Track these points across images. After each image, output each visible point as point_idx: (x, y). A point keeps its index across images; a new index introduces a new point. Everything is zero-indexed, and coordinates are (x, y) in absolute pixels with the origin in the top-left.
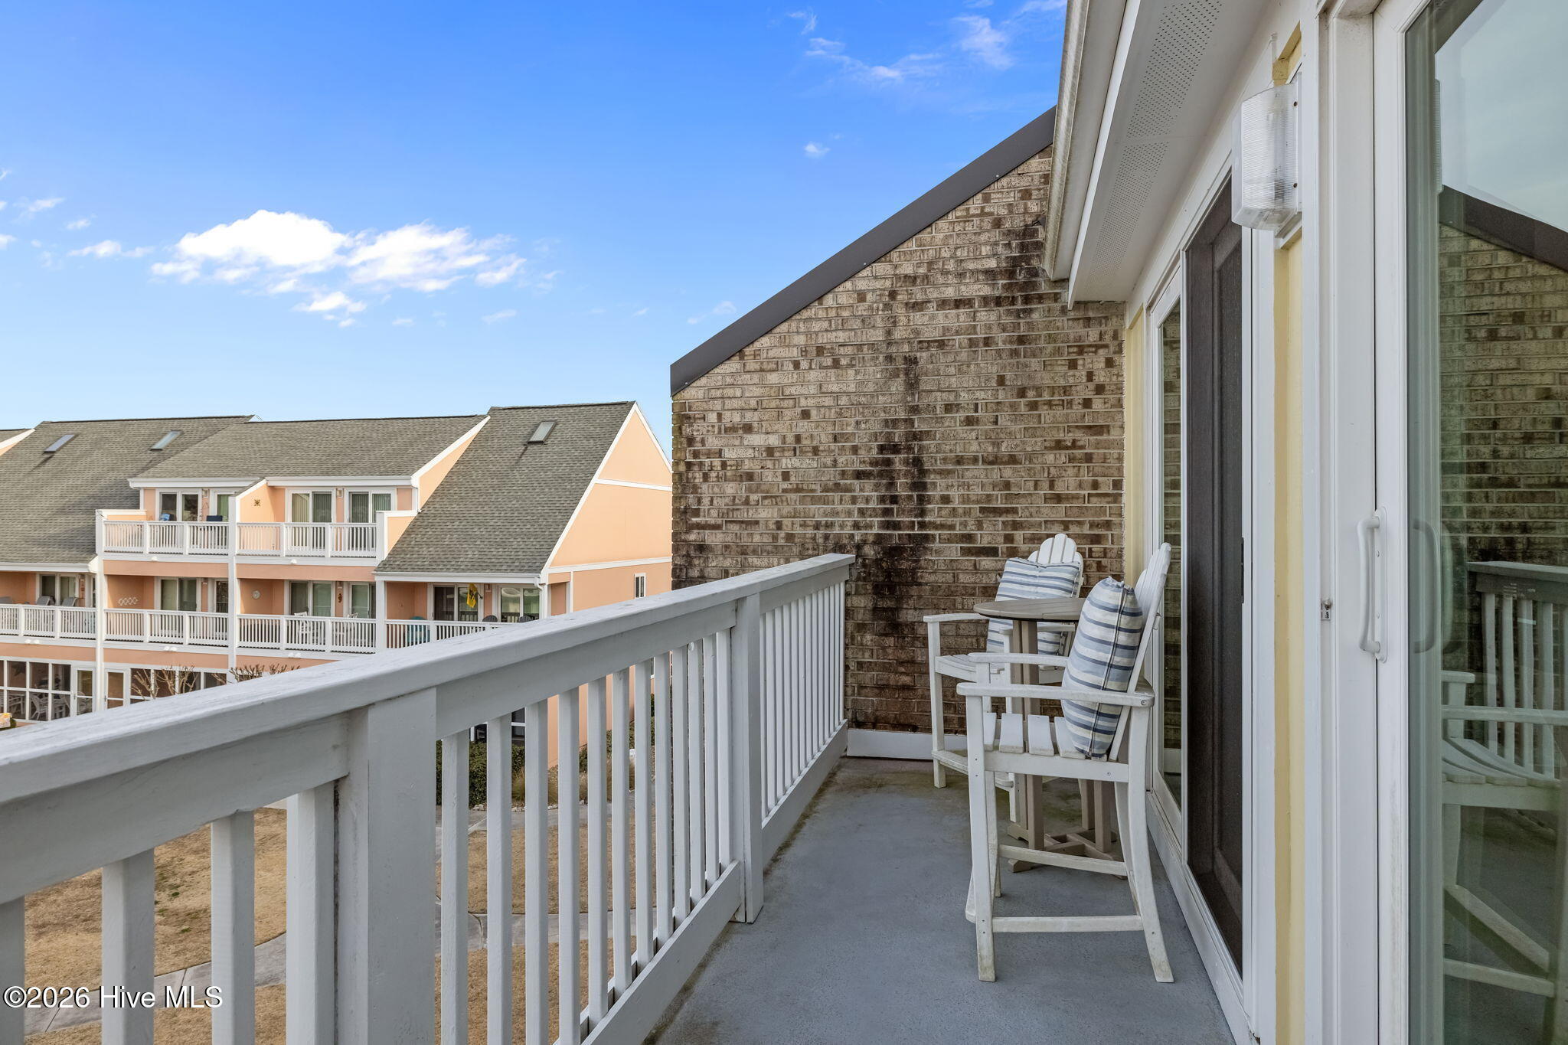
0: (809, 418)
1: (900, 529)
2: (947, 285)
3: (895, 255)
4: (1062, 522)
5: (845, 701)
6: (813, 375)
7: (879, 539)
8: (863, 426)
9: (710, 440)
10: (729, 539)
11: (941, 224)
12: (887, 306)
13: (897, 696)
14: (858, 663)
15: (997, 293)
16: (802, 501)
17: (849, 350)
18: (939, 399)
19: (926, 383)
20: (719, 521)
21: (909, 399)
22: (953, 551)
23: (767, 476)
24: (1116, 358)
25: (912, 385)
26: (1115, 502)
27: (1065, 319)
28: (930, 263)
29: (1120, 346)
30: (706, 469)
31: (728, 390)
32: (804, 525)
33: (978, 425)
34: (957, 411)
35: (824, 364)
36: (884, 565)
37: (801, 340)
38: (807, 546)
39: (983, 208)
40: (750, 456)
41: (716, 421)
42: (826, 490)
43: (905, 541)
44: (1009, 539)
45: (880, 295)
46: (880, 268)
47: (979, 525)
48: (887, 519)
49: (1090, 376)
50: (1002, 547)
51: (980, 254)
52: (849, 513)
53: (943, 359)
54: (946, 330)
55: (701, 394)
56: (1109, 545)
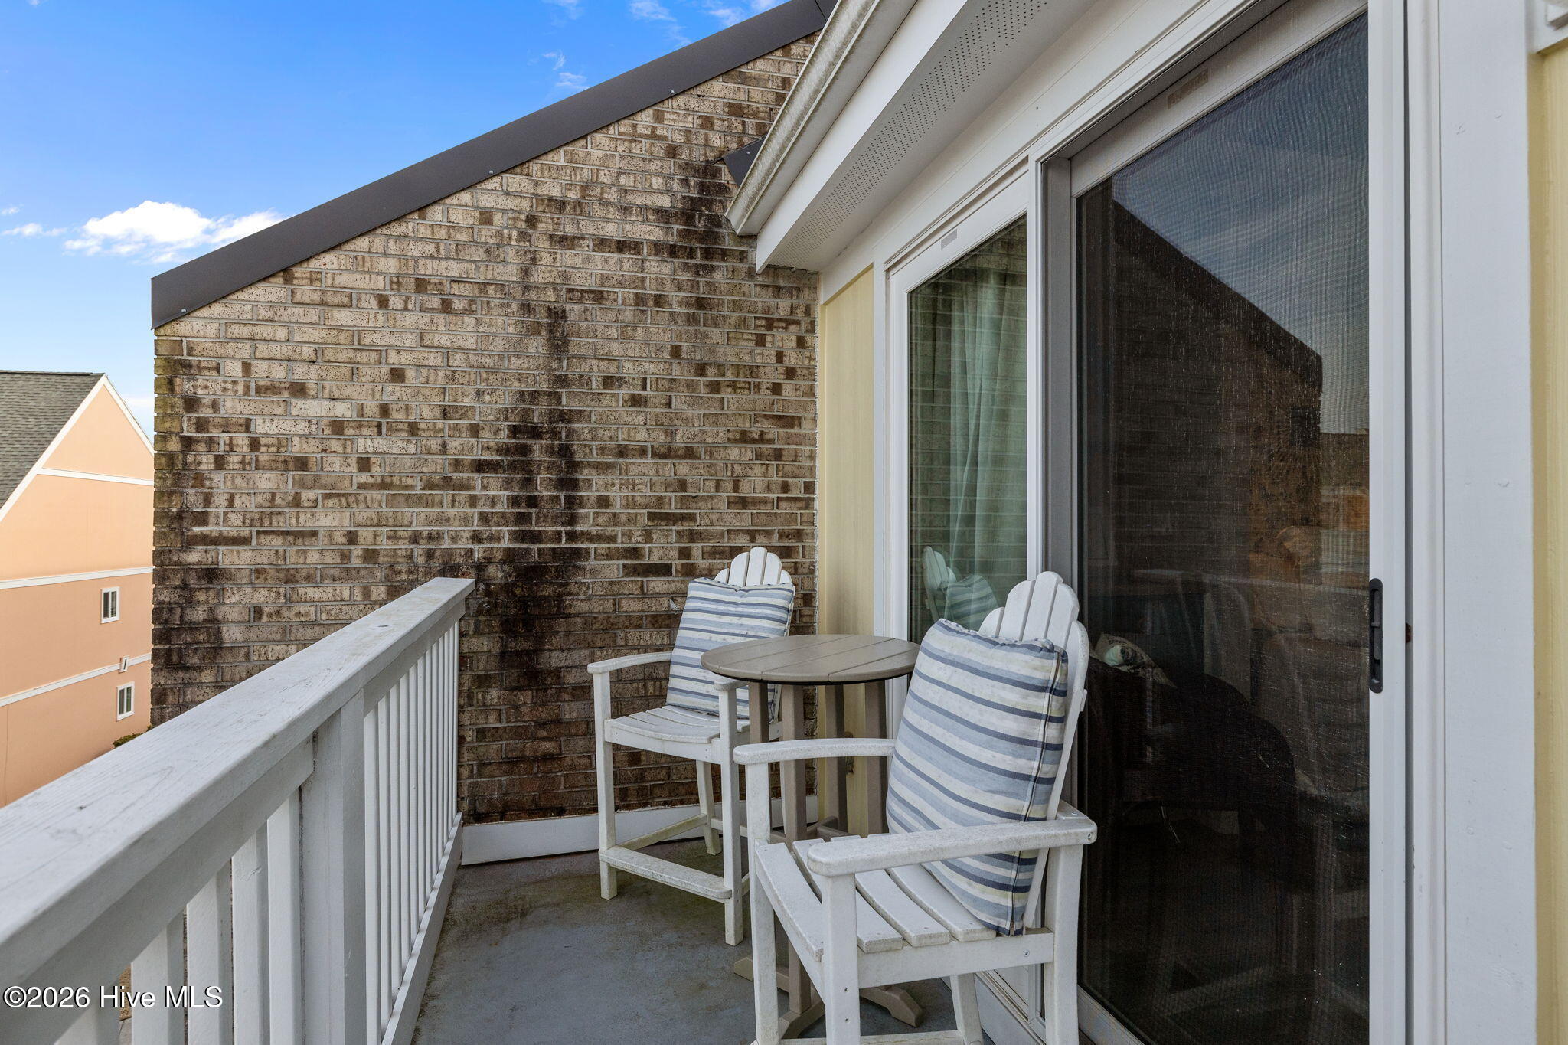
0: (403, 381)
1: (540, 542)
2: (608, 220)
3: (535, 167)
4: (748, 532)
5: (459, 786)
6: (410, 319)
7: (510, 556)
8: (487, 398)
9: (229, 404)
10: (263, 559)
11: (599, 137)
12: (523, 236)
13: (535, 770)
14: (478, 730)
15: (671, 240)
16: (391, 501)
17: (467, 290)
18: (596, 370)
19: (578, 346)
20: (245, 532)
21: (554, 365)
22: (613, 570)
23: (331, 464)
24: (808, 337)
25: (558, 347)
26: (807, 508)
27: (752, 283)
28: (585, 188)
29: (812, 323)
30: (221, 448)
31: (263, 329)
32: (394, 537)
33: (646, 406)
34: (620, 387)
35: (428, 305)
36: (518, 591)
37: (391, 266)
38: (398, 567)
39: (654, 129)
40: (301, 432)
41: (240, 375)
42: (430, 485)
43: (549, 558)
44: (685, 553)
45: (515, 219)
46: (513, 181)
47: (648, 536)
48: (522, 528)
49: (780, 357)
50: (677, 563)
51: (650, 187)
52: (466, 520)
53: (601, 317)
54: (605, 278)
55: (211, 329)
56: (800, 560)
